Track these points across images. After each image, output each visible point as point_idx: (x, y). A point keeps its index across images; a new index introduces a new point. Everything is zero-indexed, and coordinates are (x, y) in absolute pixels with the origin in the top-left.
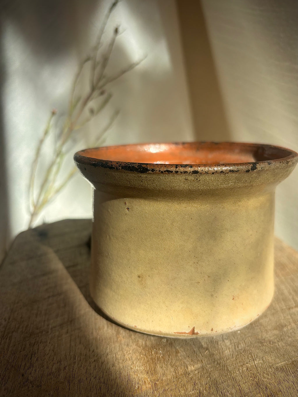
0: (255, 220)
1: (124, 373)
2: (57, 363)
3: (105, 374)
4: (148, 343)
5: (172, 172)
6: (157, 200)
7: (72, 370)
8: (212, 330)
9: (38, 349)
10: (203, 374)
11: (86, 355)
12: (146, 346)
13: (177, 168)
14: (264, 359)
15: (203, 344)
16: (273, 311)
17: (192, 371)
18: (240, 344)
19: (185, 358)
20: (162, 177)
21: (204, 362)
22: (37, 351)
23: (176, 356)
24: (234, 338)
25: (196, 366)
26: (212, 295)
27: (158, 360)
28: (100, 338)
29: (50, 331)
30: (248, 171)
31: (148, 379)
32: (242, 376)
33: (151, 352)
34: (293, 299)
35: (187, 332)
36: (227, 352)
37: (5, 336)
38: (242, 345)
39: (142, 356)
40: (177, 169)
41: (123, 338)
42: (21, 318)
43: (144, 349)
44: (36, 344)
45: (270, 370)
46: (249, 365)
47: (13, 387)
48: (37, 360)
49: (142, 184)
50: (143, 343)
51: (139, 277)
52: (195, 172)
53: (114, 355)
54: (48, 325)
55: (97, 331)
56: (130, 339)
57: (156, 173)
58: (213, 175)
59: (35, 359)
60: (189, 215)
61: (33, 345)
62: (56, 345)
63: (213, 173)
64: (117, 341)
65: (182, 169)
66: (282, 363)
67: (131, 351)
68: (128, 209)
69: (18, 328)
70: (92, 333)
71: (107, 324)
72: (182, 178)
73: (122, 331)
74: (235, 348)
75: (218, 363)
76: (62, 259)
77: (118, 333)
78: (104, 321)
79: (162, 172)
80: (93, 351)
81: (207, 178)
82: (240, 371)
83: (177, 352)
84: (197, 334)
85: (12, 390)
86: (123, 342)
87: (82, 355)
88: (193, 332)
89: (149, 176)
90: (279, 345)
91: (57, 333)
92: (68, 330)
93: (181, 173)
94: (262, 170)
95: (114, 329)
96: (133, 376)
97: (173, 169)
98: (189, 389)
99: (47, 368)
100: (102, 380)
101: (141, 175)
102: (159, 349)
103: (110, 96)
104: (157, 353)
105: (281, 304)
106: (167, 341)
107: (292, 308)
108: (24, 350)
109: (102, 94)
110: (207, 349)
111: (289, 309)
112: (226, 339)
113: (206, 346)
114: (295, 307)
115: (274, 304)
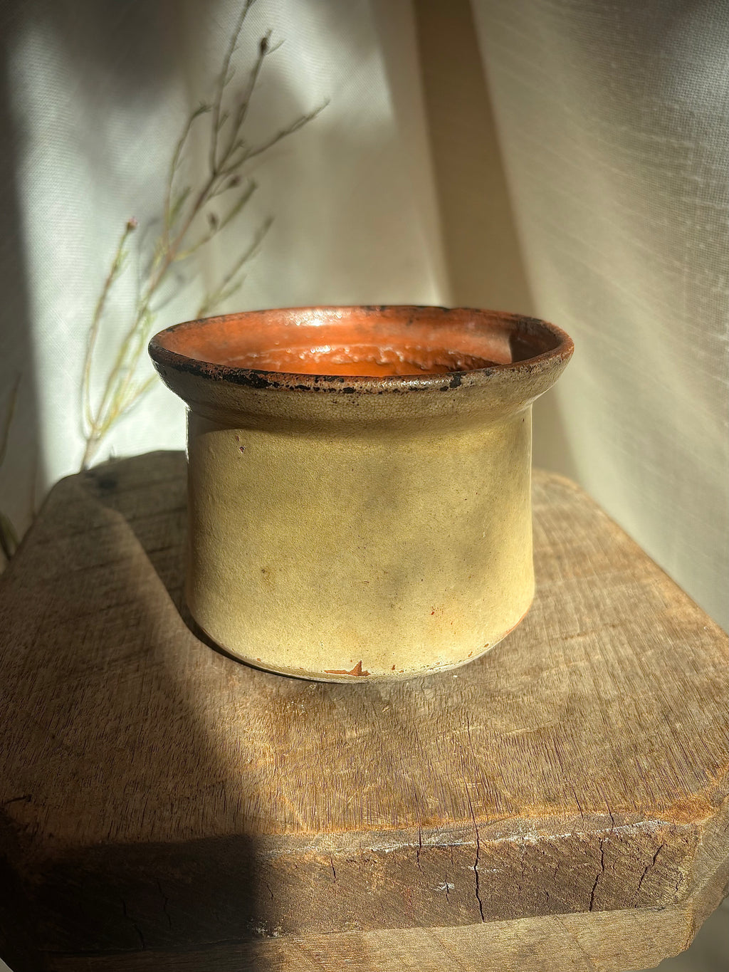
0: (472, 472)
1: (230, 739)
2: (115, 719)
3: (196, 739)
4: (282, 691)
5: (309, 389)
6: (290, 435)
7: (139, 731)
8: (393, 669)
9: (82, 697)
10: (370, 744)
11: (166, 708)
12: (278, 695)
13: (317, 381)
14: (489, 723)
15: (382, 694)
16: (532, 642)
17: (351, 739)
18: (452, 697)
19: (344, 718)
20: (293, 397)
21: (377, 725)
22: (80, 700)
23: (329, 713)
24: (444, 686)
25: (361, 731)
26: (392, 606)
27: (295, 719)
28: (195, 680)
29: (106, 667)
30: (444, 389)
31: (271, 750)
32: (439, 749)
33: (286, 706)
34: (580, 620)
35: (348, 670)
36: (423, 711)
37: (26, 674)
38: (455, 698)
39: (267, 712)
40: (318, 385)
41: (239, 681)
42: (55, 643)
43: (273, 700)
44: (79, 687)
45: (494, 741)
46: (458, 733)
47: (35, 755)
48: (80, 714)
49: (259, 406)
50: (274, 691)
51: (263, 571)
52: (349, 390)
53: (218, 710)
54: (103, 658)
55: (193, 669)
56: (252, 683)
57: (282, 390)
58: (381, 396)
59: (77, 712)
60: (347, 462)
61: (74, 688)
62: (116, 690)
63: (380, 393)
64: (226, 687)
65: (326, 385)
66: (520, 731)
67: (248, 704)
68: (242, 449)
69: (49, 660)
70: (183, 671)
71: (213, 657)
72: (328, 399)
73: (238, 669)
74: (440, 705)
75: (402, 727)
76: (139, 536)
77: (231, 672)
78: (209, 651)
79: (292, 388)
80: (181, 702)
81: (372, 400)
82: (439, 741)
83: (332, 707)
84: (366, 674)
85: (33, 760)
86: (237, 688)
87: (160, 708)
88: (358, 671)
89: (271, 395)
90: (523, 701)
91: (119, 671)
92: (138, 666)
93: (325, 390)
94: (474, 386)
95: (224, 666)
96: (246, 743)
97: (310, 384)
98: (340, 768)
99: (97, 726)
100: (190, 748)
101: (256, 391)
102: (300, 701)
103: (253, 187)
104: (295, 708)
105: (554, 629)
106: (318, 688)
107: (572, 637)
108: (58, 696)
109: (234, 183)
110: (389, 703)
111: (566, 638)
112: (428, 688)
113: (387, 699)
114: (578, 635)
115: (538, 628)
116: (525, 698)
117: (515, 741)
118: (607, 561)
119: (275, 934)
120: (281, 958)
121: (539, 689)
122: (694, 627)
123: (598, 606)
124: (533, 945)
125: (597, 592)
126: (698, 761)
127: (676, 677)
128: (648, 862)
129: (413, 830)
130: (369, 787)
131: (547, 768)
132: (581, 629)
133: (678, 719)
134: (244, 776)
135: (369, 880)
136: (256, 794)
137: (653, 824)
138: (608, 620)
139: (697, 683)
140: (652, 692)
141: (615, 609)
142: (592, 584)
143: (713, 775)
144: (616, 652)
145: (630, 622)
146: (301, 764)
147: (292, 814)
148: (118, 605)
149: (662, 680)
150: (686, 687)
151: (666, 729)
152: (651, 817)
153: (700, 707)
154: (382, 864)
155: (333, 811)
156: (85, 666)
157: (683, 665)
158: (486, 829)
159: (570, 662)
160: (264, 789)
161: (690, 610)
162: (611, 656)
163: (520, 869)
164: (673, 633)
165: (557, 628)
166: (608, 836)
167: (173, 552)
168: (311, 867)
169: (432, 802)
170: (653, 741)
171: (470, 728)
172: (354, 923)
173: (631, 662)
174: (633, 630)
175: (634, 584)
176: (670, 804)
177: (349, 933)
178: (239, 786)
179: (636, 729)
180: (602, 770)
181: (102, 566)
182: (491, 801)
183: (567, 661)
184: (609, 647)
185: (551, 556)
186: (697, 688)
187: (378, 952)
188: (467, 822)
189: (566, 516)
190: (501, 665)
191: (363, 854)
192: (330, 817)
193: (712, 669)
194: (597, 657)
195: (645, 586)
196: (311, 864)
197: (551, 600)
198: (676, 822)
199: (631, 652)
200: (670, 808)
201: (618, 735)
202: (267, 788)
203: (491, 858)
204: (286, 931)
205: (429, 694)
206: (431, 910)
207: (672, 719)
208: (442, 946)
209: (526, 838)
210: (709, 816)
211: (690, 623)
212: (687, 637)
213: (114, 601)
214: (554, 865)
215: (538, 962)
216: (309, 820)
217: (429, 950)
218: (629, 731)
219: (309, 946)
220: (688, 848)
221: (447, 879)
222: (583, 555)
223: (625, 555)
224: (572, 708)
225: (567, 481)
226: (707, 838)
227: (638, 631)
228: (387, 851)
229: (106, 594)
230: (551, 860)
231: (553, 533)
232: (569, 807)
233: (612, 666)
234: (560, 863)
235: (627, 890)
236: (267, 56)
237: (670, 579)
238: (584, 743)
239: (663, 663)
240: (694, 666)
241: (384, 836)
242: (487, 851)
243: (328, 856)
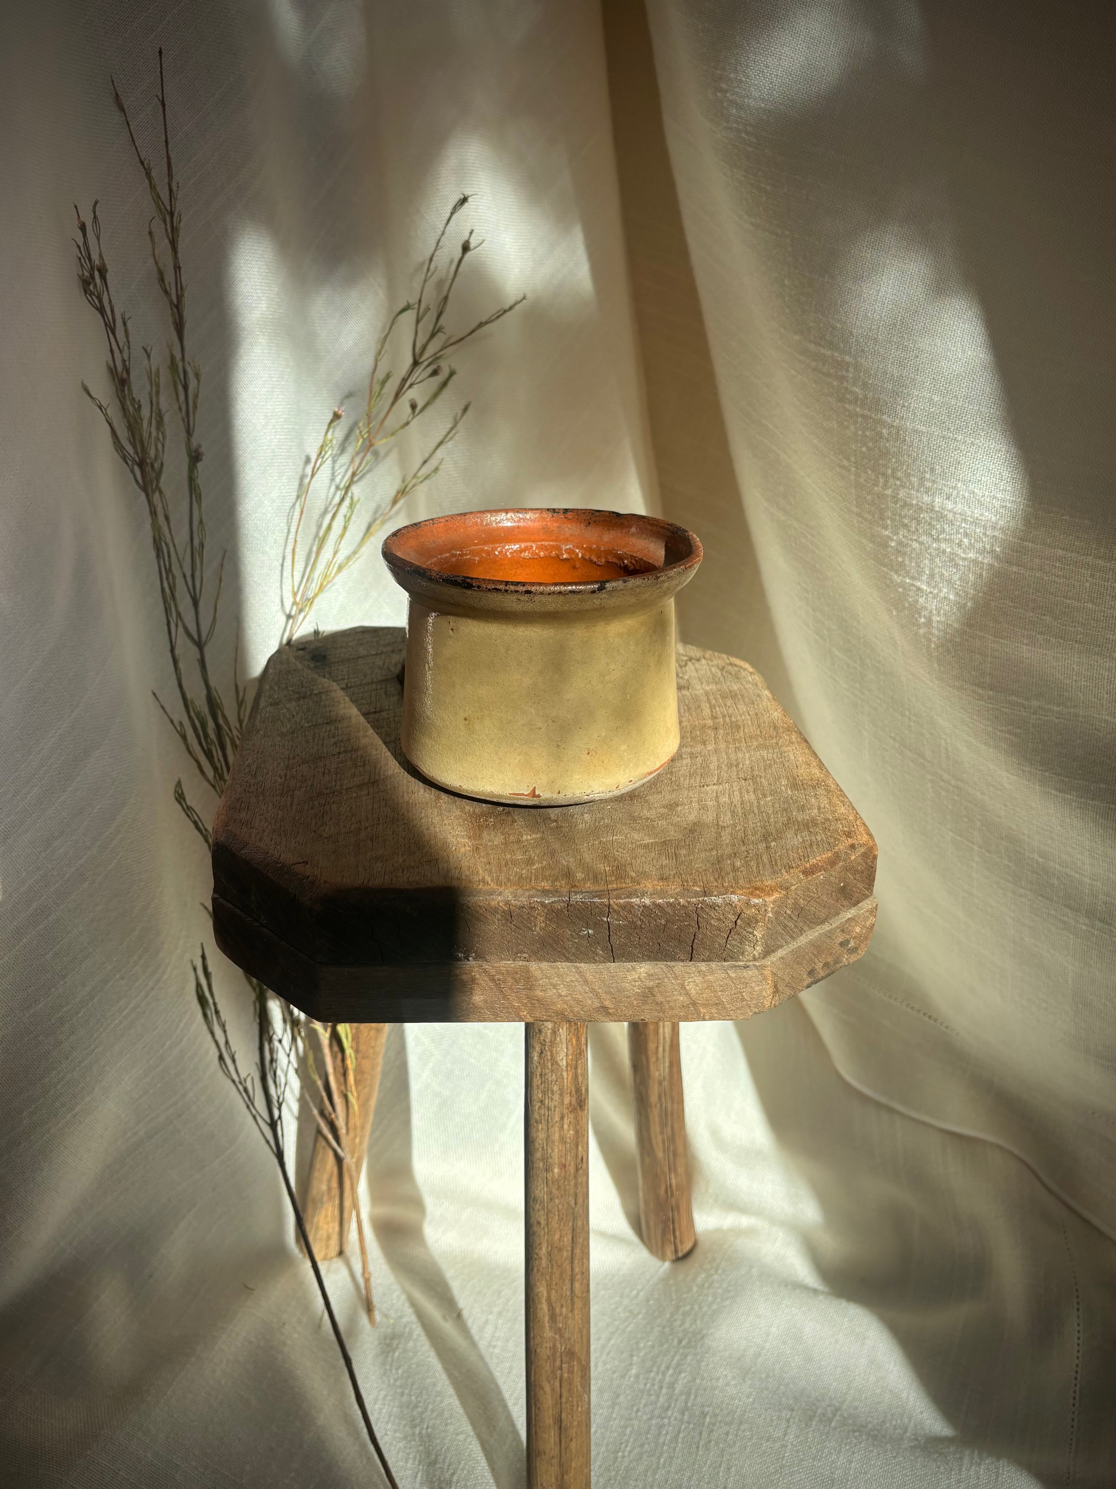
0: (618, 650)
1: (440, 836)
2: (357, 823)
3: (416, 835)
4: (477, 811)
5: (501, 590)
6: (487, 621)
7: (375, 830)
8: (559, 793)
9: (330, 810)
10: (540, 843)
11: (393, 818)
13: (506, 586)
14: (629, 835)
15: (552, 816)
17: (527, 840)
19: (522, 827)
20: (490, 596)
21: (545, 833)
23: (512, 825)
25: (534, 836)
26: (558, 746)
27: (486, 827)
28: (412, 802)
29: (344, 792)
30: (593, 592)
31: (470, 844)
32: (589, 848)
33: (480, 820)
34: (719, 774)
35: (526, 793)
36: (581, 828)
37: (285, 795)
38: (606, 820)
39: (466, 822)
40: (507, 588)
41: (446, 802)
42: (302, 776)
44: (328, 803)
45: (630, 845)
46: (605, 840)
48: (331, 819)
49: (467, 601)
50: (470, 811)
51: (465, 719)
52: (528, 592)
53: (429, 820)
54: (341, 786)
55: (410, 796)
56: (454, 805)
57: (482, 591)
58: (550, 596)
60: (527, 641)
61: (324, 804)
62: (354, 806)
63: (549, 594)
64: (436, 807)
65: (512, 588)
66: (651, 841)
68: (452, 630)
69: (301, 787)
70: (403, 796)
71: (424, 788)
72: (514, 597)
73: (444, 794)
74: (594, 824)
75: (564, 835)
76: (354, 701)
77: (438, 798)
79: (489, 590)
80: (403, 815)
81: (543, 599)
82: (590, 844)
83: (514, 821)
84: (539, 796)
86: (444, 807)
87: (388, 817)
88: (533, 794)
89: (475, 593)
91: (355, 795)
92: (369, 791)
93: (512, 592)
94: (614, 590)
95: (432, 794)
97: (502, 587)
98: (518, 855)
99: (345, 827)
101: (465, 591)
102: (491, 817)
103: (452, 373)
104: (486, 821)
105: (695, 780)
106: (504, 810)
107: (708, 786)
108: (312, 809)
109: (435, 373)
110: (556, 821)
111: (703, 786)
112: (587, 813)
113: (556, 818)
114: (714, 784)
115: (682, 779)
116: (660, 823)
117: (646, 846)
118: (758, 733)
119: (470, 959)
120: (473, 980)
121: (673, 817)
122: (814, 783)
123: (737, 766)
124: (652, 988)
125: (740, 755)
126: (779, 864)
127: (785, 815)
128: (731, 925)
129: (565, 890)
130: (536, 866)
131: (665, 862)
132: (718, 780)
133: (775, 840)
134: (451, 857)
135: (535, 923)
136: (459, 866)
137: (734, 898)
138: (742, 775)
139: (799, 819)
140: (760, 823)
141: (751, 768)
142: (738, 749)
143: (787, 872)
144: (741, 797)
145: (761, 777)
146: (490, 852)
147: (483, 878)
148: (345, 752)
149: (772, 816)
150: (790, 822)
151: (762, 846)
152: (733, 893)
153: (795, 833)
154: (543, 911)
155: (511, 878)
156: (328, 791)
157: (793, 807)
158: (615, 893)
159: (702, 801)
160: (465, 864)
161: (816, 771)
162: (736, 798)
163: (639, 923)
164: (794, 786)
165: (698, 779)
166: (701, 903)
167: (384, 714)
168: (495, 910)
169: (580, 875)
170: (750, 852)
171: (614, 837)
172: (524, 955)
173: (751, 804)
174: (761, 782)
175: (776, 751)
176: (748, 886)
177: (521, 963)
178: (448, 862)
179: (739, 844)
180: (706, 866)
181: (327, 723)
182: (620, 878)
183: (700, 801)
184: (737, 793)
185: (709, 727)
186: (798, 823)
187: (541, 982)
188: (601, 888)
189: (734, 696)
190: (646, 801)
191: (530, 903)
192: (509, 880)
193: (816, 811)
194: (724, 799)
195: (785, 752)
196: (496, 907)
197: (699, 760)
198: (750, 896)
199: (754, 797)
200: (748, 888)
201: (724, 847)
202: (467, 864)
203: (618, 913)
204: (479, 957)
205: (587, 817)
206: (578, 949)
207: (770, 840)
208: (586, 982)
209: (643, 900)
210: (776, 895)
211: (812, 780)
212: (804, 789)
213: (342, 749)
214: (663, 922)
215: (657, 1004)
216: (495, 881)
217: (576, 984)
218: (734, 845)
219: (493, 972)
220: (760, 917)
221: (588, 926)
222: (738, 727)
223: (775, 728)
224: (694, 830)
225: (747, 666)
226: (777, 913)
227: (765, 783)
228: (547, 902)
229: (335, 744)
230: (661, 917)
231: (718, 709)
232: (675, 883)
233: (735, 806)
234: (667, 921)
235: (717, 946)
236: (468, 255)
237: (809, 747)
238: (697, 850)
239: (777, 805)
240: (802, 809)
241: (545, 892)
242: (616, 907)
243: (507, 903)
